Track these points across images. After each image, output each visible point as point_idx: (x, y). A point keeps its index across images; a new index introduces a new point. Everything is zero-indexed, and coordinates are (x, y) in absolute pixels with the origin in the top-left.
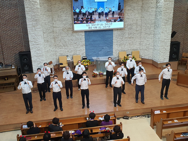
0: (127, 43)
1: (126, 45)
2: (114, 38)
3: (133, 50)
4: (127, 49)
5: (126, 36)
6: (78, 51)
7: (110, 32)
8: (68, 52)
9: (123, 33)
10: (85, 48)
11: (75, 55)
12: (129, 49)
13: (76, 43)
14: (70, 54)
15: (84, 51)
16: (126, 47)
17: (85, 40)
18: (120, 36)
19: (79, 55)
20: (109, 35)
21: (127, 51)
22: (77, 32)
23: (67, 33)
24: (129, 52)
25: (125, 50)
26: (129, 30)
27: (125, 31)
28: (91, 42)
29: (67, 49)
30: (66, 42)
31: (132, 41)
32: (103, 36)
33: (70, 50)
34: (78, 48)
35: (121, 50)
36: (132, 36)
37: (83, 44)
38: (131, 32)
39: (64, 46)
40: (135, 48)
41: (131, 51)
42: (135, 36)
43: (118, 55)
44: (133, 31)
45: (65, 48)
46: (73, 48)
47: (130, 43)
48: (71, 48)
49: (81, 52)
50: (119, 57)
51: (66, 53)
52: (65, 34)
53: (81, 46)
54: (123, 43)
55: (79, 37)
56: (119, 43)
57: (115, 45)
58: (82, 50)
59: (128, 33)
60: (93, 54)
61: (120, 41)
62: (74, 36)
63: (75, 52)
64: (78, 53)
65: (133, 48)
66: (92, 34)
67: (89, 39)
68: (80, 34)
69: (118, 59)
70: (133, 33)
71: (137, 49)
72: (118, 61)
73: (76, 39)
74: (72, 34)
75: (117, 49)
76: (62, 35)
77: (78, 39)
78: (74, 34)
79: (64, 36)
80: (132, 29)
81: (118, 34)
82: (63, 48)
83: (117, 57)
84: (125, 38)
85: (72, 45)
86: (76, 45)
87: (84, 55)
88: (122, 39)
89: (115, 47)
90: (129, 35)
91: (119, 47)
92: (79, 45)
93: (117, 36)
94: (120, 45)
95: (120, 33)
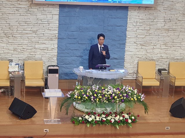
1: (158, 46)
4: (159, 55)
5: (160, 25)
6: (39, 52)
8: (15, 53)
10: (56, 46)
11: (30, 61)
12: (164, 56)
13: (35, 32)
14: (19, 56)
15: (55, 52)
16: (156, 51)
17: (59, 27)
18: (143, 23)
19: (40, 60)
20: (118, 18)
21: (157, 60)
22: (42, 4)
23: (16, 5)
24: (164, 64)
25: (155, 57)
26: (165, 11)
27: (156, 12)
28: (73, 31)
29: (13, 43)
30: (12, 28)
31: (171, 37)
32: (104, 20)
33: (20, 48)
34: (39, 44)
35: (144, 57)
36: (172, 26)
37: (53, 36)
38: (171, 17)
39: (6, 37)
40: (179, 56)
41: (168, 62)
42: (179, 26)
43: (137, 68)
44: (175, 16)
45: (8, 42)
46: (27, 41)
47: (168, 43)
48: (22, 41)
49: (47, 54)
50: (138, 72)
51: (8, 55)
52: (10, 9)
53: (49, 40)
54: (151, 40)
55: (45, 16)
56: (140, 41)
57: (132, 44)
58: (49, 49)
59: (164, 19)
60: (76, 60)
61: (144, 36)
62: (33, 14)
63: (31, 54)
64: (38, 57)
65: (173, 56)
66: (76, 13)
67: (68, 24)
68: (47, 12)
69: (135, 78)
70: (176, 19)
71: (181, 59)
72: (136, 82)
73: (37, 23)
74: (29, 9)
75: (135, 54)
76: (4, 11)
77: (42, 23)
78: (34, 10)
79: (8, 12)
80: (175, 9)
81: (141, 18)
82: (4, 42)
83: (134, 73)
84: (156, 30)
85: (25, 36)
86: (36, 36)
87: (52, 60)
88: (149, 30)
89: (130, 48)
90: (165, 23)
91: (140, 49)
92: (43, 36)
93: (137, 23)
94: (142, 45)
95: (146, 17)
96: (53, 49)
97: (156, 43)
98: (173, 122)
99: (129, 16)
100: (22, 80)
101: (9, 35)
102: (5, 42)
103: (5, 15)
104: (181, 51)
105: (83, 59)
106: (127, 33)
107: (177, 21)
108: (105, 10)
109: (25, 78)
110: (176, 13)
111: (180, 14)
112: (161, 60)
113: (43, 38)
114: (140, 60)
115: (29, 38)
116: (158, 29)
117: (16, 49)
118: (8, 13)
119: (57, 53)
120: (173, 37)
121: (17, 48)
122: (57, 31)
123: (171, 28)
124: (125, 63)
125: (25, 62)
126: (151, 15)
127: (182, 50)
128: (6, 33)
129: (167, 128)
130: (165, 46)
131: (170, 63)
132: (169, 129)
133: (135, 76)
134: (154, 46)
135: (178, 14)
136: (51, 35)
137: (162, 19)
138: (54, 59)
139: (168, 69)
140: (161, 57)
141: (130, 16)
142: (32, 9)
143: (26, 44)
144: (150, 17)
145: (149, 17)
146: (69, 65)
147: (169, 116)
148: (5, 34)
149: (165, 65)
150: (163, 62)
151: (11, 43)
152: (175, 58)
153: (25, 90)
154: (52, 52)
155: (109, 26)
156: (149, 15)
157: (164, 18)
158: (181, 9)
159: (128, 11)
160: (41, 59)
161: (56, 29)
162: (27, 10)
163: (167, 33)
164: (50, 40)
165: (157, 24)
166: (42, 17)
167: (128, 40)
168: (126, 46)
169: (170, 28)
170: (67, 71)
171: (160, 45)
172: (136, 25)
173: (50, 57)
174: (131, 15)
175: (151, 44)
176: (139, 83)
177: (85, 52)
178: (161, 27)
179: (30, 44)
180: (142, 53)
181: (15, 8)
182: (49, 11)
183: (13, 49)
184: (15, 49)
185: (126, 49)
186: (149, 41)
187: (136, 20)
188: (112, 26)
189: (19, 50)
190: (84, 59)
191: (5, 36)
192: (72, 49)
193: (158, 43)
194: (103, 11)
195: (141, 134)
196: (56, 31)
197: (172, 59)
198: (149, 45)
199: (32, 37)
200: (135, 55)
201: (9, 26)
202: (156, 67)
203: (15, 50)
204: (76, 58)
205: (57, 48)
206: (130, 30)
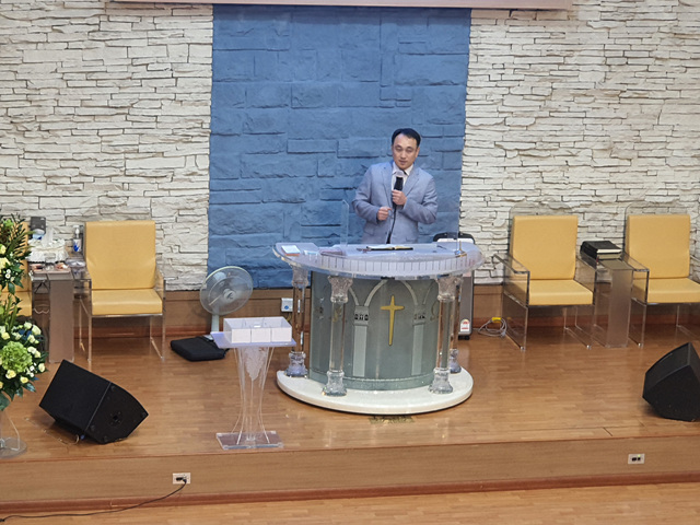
0: (592, 143)
1: (583, 157)
2: (477, 87)
3: (640, 204)
4: (587, 190)
5: (587, 79)
6: (140, 187)
7: (440, 33)
8: (51, 191)
9: (556, 49)
10: (205, 163)
11: (106, 223)
12: (607, 193)
13: (123, 110)
14: (65, 202)
15: (201, 185)
16: (576, 175)
17: (215, 92)
18: (528, 70)
19: (145, 219)
20: (433, 54)
21: (581, 210)
22: (147, 6)
23: (52, 8)
24: (606, 223)
25: (573, 199)
26: (607, 24)
27: (574, 29)
28: (268, 107)
29: (42, 156)
30: (38, 98)
31: (629, 121)
32: (382, 60)
33: (68, 172)
34: (141, 156)
35: (535, 198)
36: (634, 81)
37: (192, 124)
38: (628, 48)
39: (15, 133)
40: (660, 192)
41: (621, 217)
42: (658, 81)
43: (506, 241)
44: (645, 41)
45: (22, 152)
46: (96, 148)
47: (618, 145)
48: (76, 148)
49: (172, 193)
50: (512, 257)
51: (25, 199)
52: (29, 24)
53: (177, 142)
54: (558, 133)
55: (162, 52)
56: (515, 138)
57: (486, 151)
58: (179, 177)
59: (602, 54)
60: (281, 214)
61: (532, 121)
62: (115, 43)
63: (110, 193)
64: (137, 204)
65: (639, 191)
66: (278, 38)
67: (249, 80)
68: (169, 33)
69: (501, 280)
70: (647, 54)
71: (670, 203)
72: (503, 294)
73: (130, 75)
74: (99, 25)
75: (499, 187)
76: (8, 32)
77: (148, 75)
78: (120, 27)
79: (23, 38)
80: (642, 16)
81: (517, 50)
82: (7, 152)
83: (496, 260)
84: (575, 96)
85: (86, 126)
86: (130, 124)
87: (191, 218)
88: (548, 98)
89: (480, 166)
90: (607, 69)
91: (517, 170)
92: (154, 125)
93: (503, 71)
94: (525, 153)
95: (535, 47)
96: (193, 174)
97: (577, 145)
98: (656, 437)
99: (475, 46)
100: (77, 296)
101: (25, 125)
102: (13, 152)
103: (9, 48)
104: (668, 175)
105: (304, 213)
106: (467, 108)
107: (651, 61)
108: (383, 25)
109: (90, 286)
110: (647, 30)
111: (662, 35)
112: (594, 208)
113: (154, 136)
114: (519, 210)
115: (101, 133)
116: (581, 92)
117: (56, 177)
118: (22, 42)
119: (208, 191)
120: (636, 121)
121: (59, 173)
122: (206, 105)
123: (629, 87)
124: (461, 222)
125: (89, 225)
126: (555, 41)
127: (671, 172)
128: (15, 117)
129: (634, 459)
130: (607, 155)
131: (631, 218)
132: (642, 461)
133: (500, 273)
134: (567, 158)
135: (654, 36)
136: (187, 121)
137: (595, 53)
138: (197, 211)
139: (624, 244)
140: (595, 199)
141: (479, 46)
142: (112, 25)
143: (93, 156)
144: (553, 47)
145: (546, 47)
146: (255, 235)
147: (639, 414)
148: (10, 119)
149: (609, 228)
150: (602, 217)
151: (34, 156)
152: (648, 199)
153: (90, 333)
154: (190, 185)
155: (400, 84)
156: (548, 41)
157: (605, 50)
158: (667, 16)
159: (472, 28)
160: (148, 215)
161: (202, 97)
162: (92, 28)
163: (615, 106)
164: (181, 140)
165: (576, 73)
166: (150, 53)
167: (473, 138)
168: (465, 159)
169: (626, 87)
170: (248, 258)
171: (589, 152)
172: (499, 78)
173: (181, 206)
174: (483, 40)
175: (556, 150)
176: (518, 298)
177: (312, 186)
178: (592, 86)
179: (108, 156)
180: (524, 184)
181: (48, 23)
182: (177, 32)
183: (45, 179)
184: (50, 177)
185: (463, 168)
186: (549, 139)
187: (499, 60)
188: (411, 84)
189: (67, 181)
190: (310, 211)
191: (11, 126)
192: (263, 173)
193: (583, 145)
194: (376, 28)
195: (540, 483)
196: (201, 105)
197: (635, 204)
198: (548, 153)
199: (115, 132)
200: (500, 193)
201: (27, 91)
202: (579, 235)
203: (49, 180)
204: (280, 206)
205: (207, 172)
206: (480, 97)
